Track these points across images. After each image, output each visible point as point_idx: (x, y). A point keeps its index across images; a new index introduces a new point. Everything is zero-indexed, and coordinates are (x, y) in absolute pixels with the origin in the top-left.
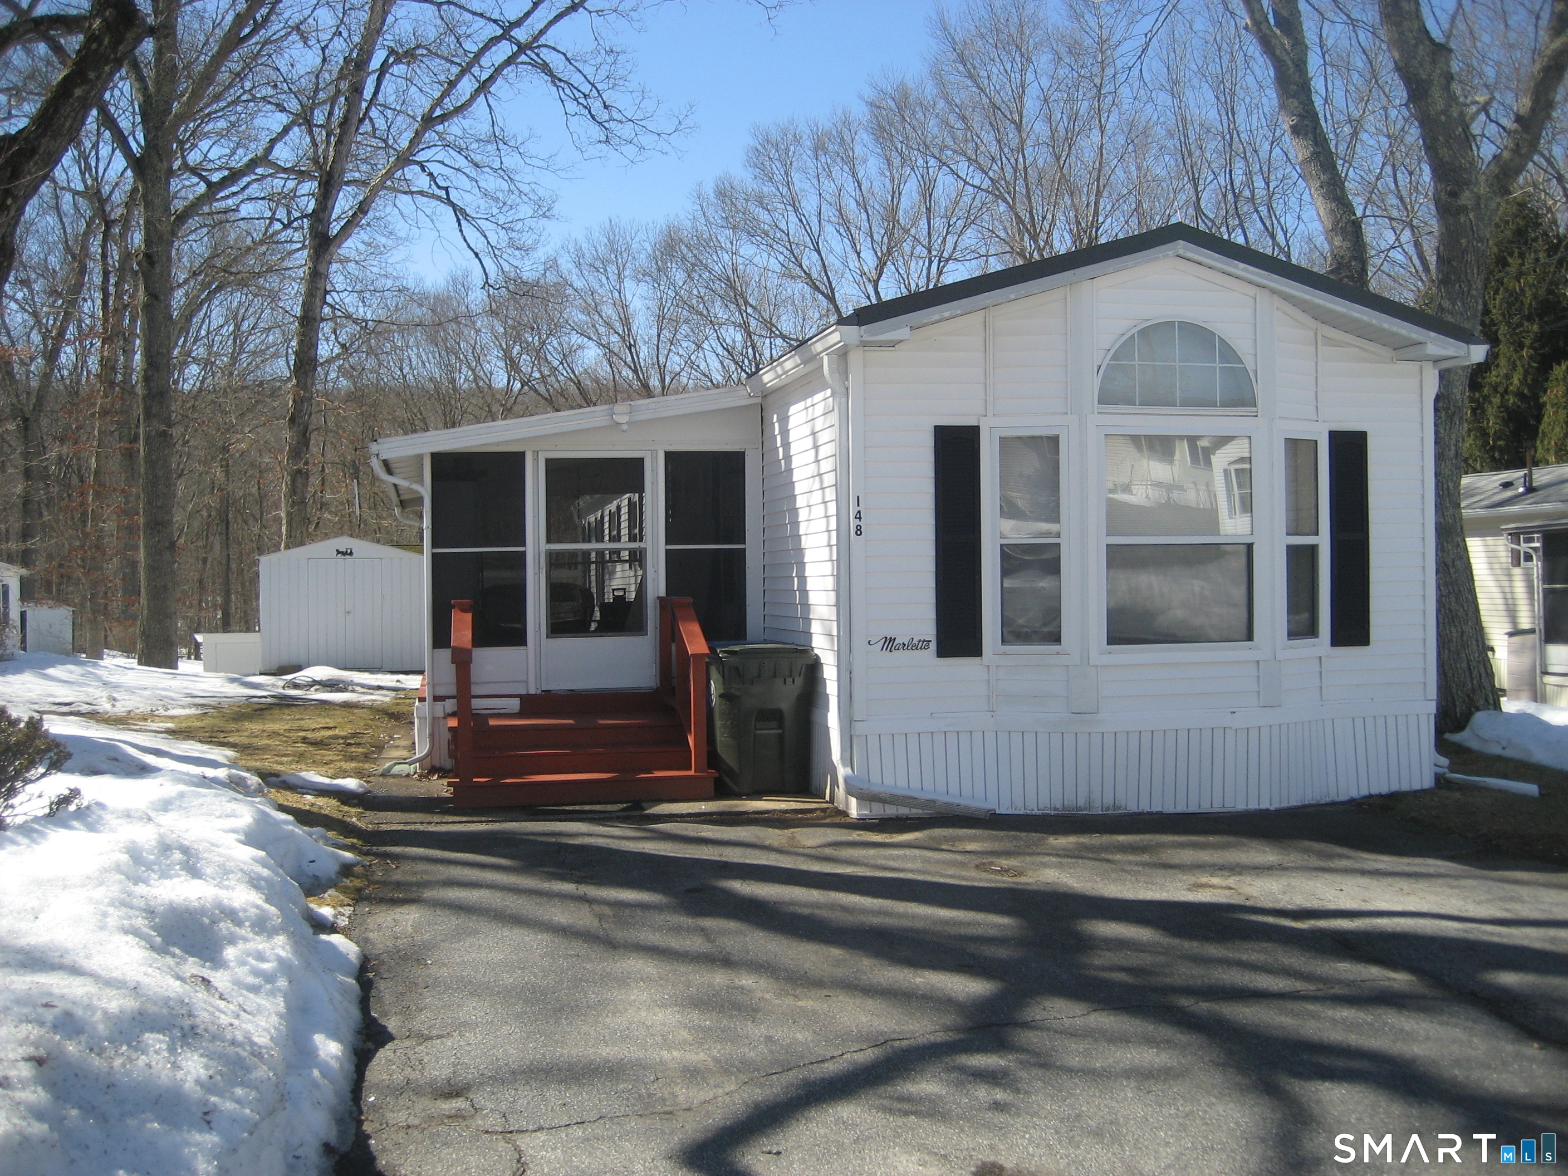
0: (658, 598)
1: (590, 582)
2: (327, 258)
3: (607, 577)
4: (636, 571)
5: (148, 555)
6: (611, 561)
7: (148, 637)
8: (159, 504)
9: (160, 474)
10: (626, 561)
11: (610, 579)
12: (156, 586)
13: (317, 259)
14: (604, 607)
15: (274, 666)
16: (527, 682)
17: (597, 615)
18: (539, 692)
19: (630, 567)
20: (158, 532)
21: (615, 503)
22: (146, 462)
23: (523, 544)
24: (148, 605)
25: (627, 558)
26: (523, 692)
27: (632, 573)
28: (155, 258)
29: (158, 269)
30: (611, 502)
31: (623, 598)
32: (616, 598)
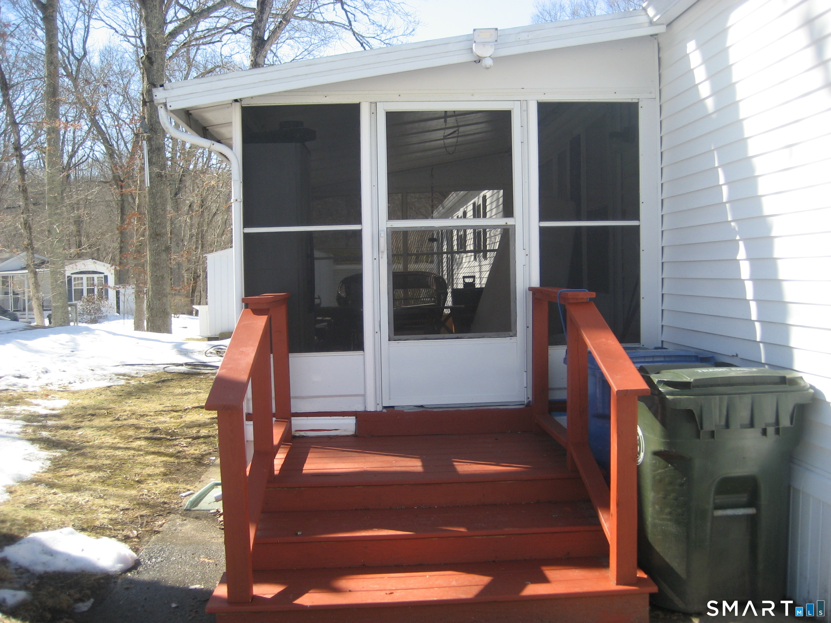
0: (531, 289)
1: (443, 271)
2: (264, 53)
3: (455, 267)
4: (480, 262)
5: (152, 255)
6: (458, 252)
7: (152, 309)
8: (158, 221)
9: (158, 202)
10: (470, 251)
11: (458, 269)
12: (156, 276)
13: (257, 55)
14: (455, 292)
15: (216, 332)
16: (364, 396)
17: (449, 302)
18: (379, 409)
19: (475, 259)
20: (158, 240)
21: (462, 210)
22: (149, 194)
23: (359, 221)
24: (152, 288)
25: (472, 248)
26: (360, 408)
27: (477, 264)
28: (154, 59)
29: (155, 67)
30: (459, 210)
31: (473, 284)
32: (466, 284)
